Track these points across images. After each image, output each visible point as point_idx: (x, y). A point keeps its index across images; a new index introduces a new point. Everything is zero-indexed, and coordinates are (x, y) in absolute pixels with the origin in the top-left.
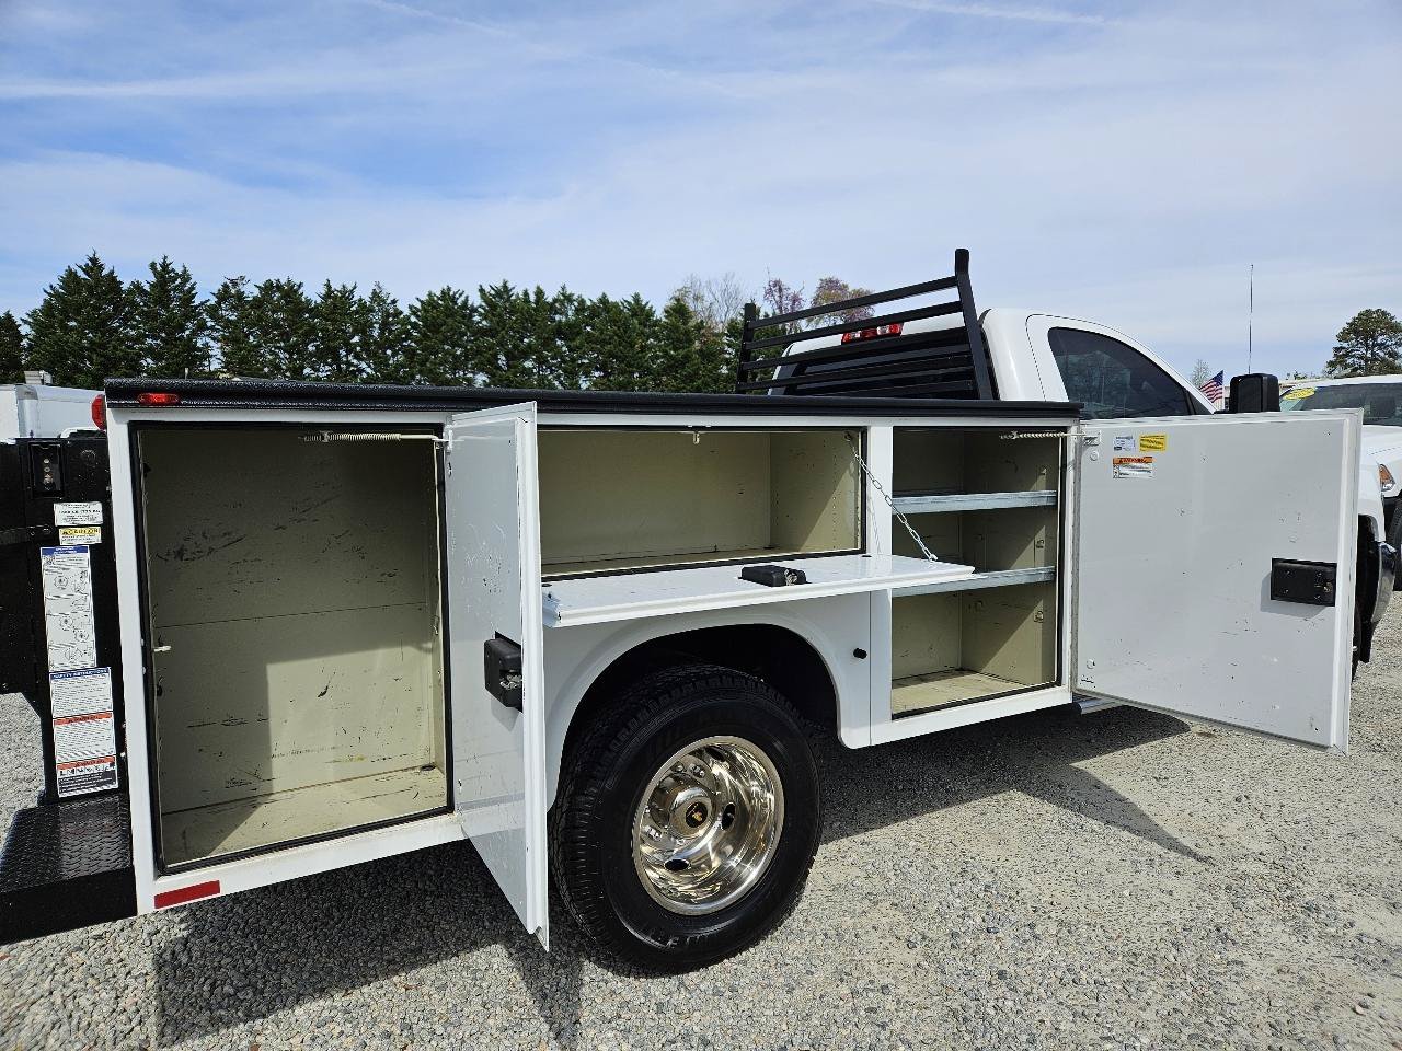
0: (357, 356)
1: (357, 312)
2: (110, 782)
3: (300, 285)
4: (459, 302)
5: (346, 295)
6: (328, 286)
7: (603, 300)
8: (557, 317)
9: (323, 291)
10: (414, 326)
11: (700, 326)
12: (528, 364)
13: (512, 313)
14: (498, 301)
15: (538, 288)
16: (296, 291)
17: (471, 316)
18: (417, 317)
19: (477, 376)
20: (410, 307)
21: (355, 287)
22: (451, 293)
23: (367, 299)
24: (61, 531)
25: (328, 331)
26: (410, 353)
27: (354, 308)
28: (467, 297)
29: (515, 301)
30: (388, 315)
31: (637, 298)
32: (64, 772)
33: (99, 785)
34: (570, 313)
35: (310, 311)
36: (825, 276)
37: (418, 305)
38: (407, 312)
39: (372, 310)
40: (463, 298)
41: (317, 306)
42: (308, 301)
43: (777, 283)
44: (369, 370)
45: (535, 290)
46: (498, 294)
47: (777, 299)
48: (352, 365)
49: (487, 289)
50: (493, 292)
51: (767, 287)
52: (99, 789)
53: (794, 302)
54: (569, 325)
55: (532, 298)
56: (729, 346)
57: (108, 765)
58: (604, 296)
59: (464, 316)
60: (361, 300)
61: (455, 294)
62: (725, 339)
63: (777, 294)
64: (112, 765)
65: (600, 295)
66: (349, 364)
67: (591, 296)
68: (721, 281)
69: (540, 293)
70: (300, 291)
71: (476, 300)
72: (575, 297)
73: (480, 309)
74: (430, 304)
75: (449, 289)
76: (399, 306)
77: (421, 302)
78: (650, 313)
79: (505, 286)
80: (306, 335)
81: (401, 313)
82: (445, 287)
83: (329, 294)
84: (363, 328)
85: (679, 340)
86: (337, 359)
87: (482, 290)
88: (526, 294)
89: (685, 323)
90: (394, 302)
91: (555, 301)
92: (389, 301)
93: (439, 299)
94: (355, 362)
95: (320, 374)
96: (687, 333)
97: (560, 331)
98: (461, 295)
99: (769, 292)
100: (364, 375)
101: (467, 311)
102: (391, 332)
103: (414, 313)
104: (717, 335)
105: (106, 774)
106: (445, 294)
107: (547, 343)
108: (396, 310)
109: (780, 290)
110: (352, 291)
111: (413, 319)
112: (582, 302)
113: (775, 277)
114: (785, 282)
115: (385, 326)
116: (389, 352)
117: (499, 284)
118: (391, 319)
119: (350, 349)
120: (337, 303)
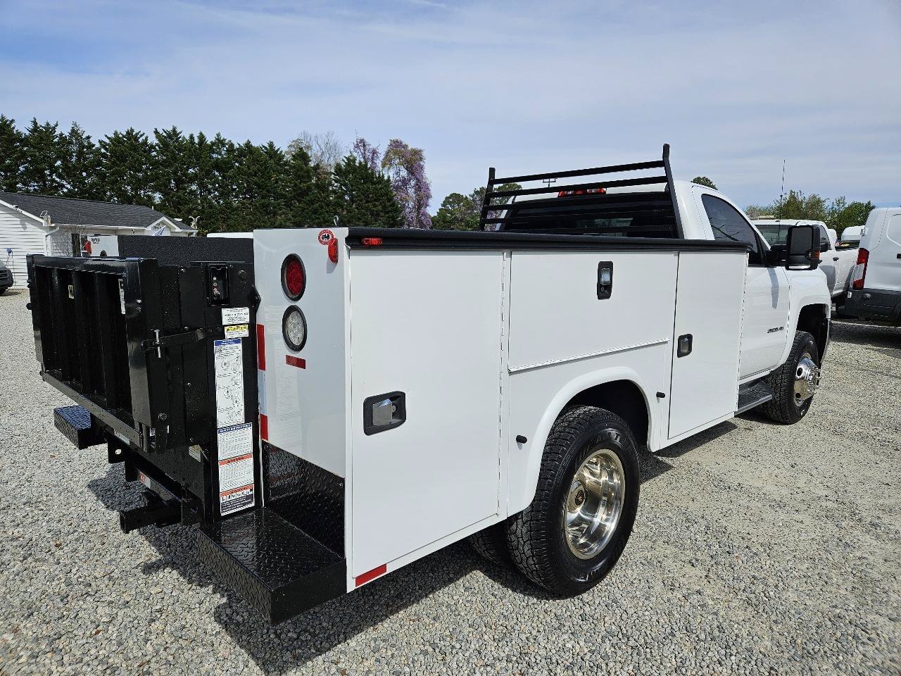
0: (60, 176)
1: (58, 143)
2: (250, 502)
3: (12, 121)
4: (140, 140)
5: (50, 130)
6: (35, 123)
7: (248, 145)
8: (214, 156)
9: (31, 126)
10: (104, 155)
11: (317, 167)
12: (194, 187)
13: (180, 150)
14: (170, 140)
15: (201, 133)
16: (9, 125)
17: (150, 152)
18: (106, 149)
19: (155, 195)
20: (100, 142)
21: (57, 125)
22: (134, 134)
23: (66, 133)
24: (226, 329)
25: (35, 156)
26: (102, 176)
27: (56, 140)
28: (147, 138)
29: (182, 142)
30: (84, 147)
31: (271, 145)
32: (225, 497)
33: (244, 504)
34: (223, 153)
35: (21, 141)
36: (394, 138)
37: (107, 141)
38: (98, 145)
39: (71, 143)
40: (144, 138)
41: (27, 138)
42: (19, 134)
43: (362, 141)
44: (69, 186)
45: (198, 135)
46: (169, 136)
47: (362, 151)
48: (56, 182)
49: (161, 132)
50: (165, 134)
51: (356, 143)
52: (245, 508)
53: (374, 154)
54: (223, 161)
55: (196, 140)
56: (336, 181)
57: (249, 490)
58: (249, 142)
59: (145, 151)
60: (61, 134)
61: (137, 134)
62: (332, 176)
63: (362, 148)
64: (251, 490)
65: (245, 141)
66: (53, 181)
67: (238, 141)
68: (324, 136)
69: (202, 137)
70: (13, 126)
71: (153, 140)
72: (227, 141)
73: (157, 147)
74: (117, 140)
75: (132, 130)
76: (92, 140)
77: (109, 138)
78: (281, 157)
79: (174, 130)
80: (18, 158)
81: (94, 145)
82: (130, 129)
83: (36, 128)
84: (65, 157)
85: (303, 177)
86: (43, 177)
87: (156, 132)
88: (192, 137)
89: (306, 164)
90: (88, 138)
91: (213, 144)
92: (84, 137)
93: (124, 136)
94: (58, 180)
95: (30, 188)
96: (308, 171)
97: (218, 165)
98: (141, 136)
99: (357, 146)
100: (65, 190)
101: (146, 148)
102: (85, 159)
103: (104, 147)
104: (327, 173)
105: (248, 497)
106: (130, 133)
107: (208, 173)
108: (89, 143)
109: (364, 146)
110: (54, 128)
111: (103, 151)
112: (232, 145)
113: (361, 137)
114: (367, 140)
115: (80, 154)
116: (84, 174)
117: (170, 129)
118: (85, 150)
119: (54, 170)
120: (42, 135)
